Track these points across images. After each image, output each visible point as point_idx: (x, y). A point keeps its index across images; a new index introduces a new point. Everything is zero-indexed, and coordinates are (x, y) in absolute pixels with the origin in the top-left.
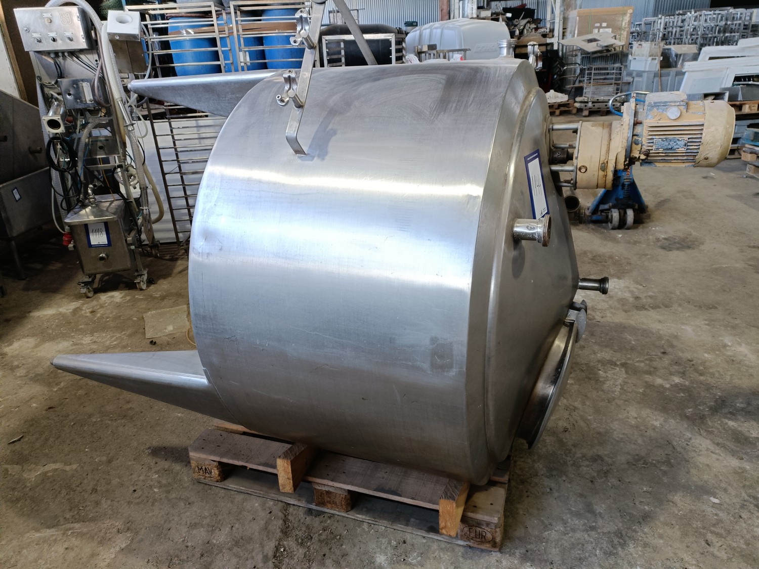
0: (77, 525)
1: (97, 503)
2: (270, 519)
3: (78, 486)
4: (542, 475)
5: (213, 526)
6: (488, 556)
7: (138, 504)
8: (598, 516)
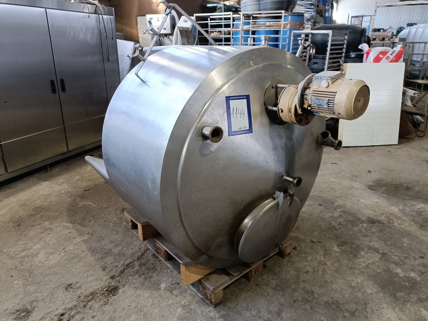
0: (79, 226)
1: (91, 221)
2: (138, 251)
3: (90, 213)
4: (270, 287)
5: (117, 245)
6: (207, 307)
7: (102, 226)
8: (280, 318)
